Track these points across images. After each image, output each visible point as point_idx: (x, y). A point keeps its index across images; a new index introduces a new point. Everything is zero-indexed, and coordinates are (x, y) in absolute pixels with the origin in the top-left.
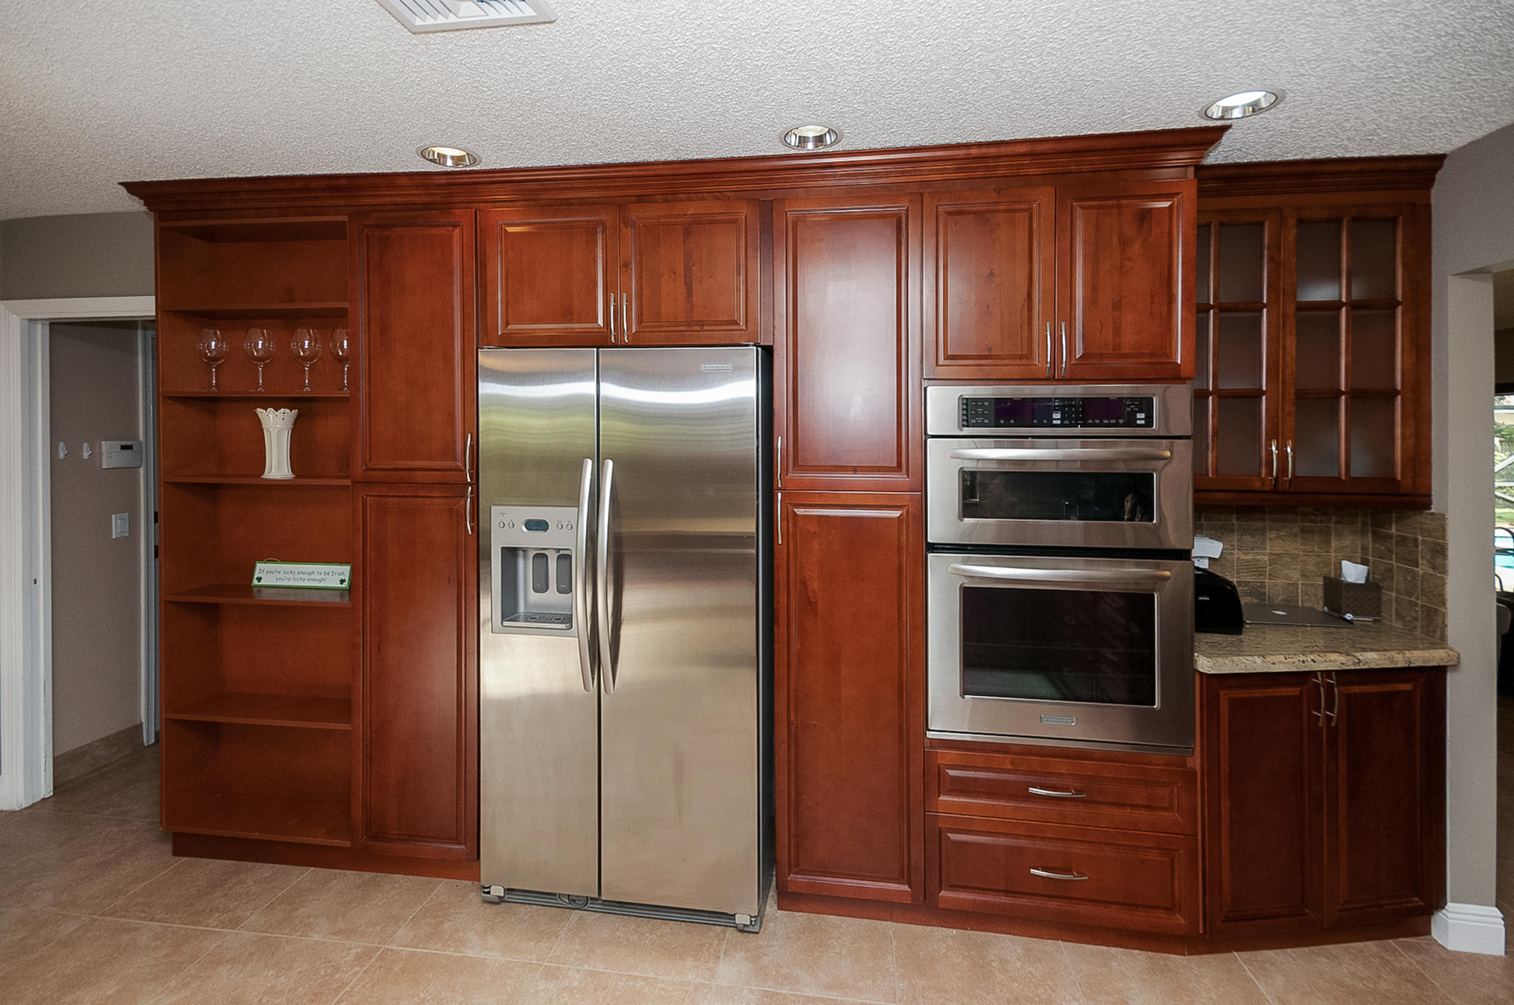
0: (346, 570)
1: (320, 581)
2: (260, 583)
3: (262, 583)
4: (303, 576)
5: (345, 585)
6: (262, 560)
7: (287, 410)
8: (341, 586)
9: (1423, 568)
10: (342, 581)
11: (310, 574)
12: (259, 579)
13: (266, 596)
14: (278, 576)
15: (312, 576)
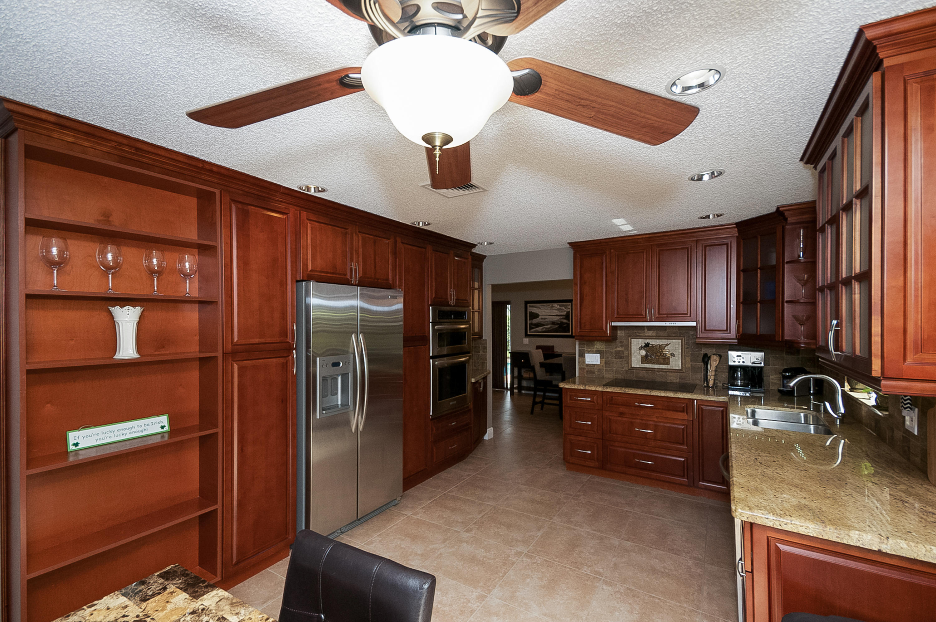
0: (164, 420)
1: (142, 431)
2: (77, 447)
3: (80, 447)
4: (124, 432)
5: (167, 429)
6: (76, 428)
7: (131, 308)
8: (162, 430)
9: (481, 353)
10: (163, 427)
11: (131, 429)
12: (76, 445)
13: (82, 456)
14: (98, 437)
15: (133, 430)
